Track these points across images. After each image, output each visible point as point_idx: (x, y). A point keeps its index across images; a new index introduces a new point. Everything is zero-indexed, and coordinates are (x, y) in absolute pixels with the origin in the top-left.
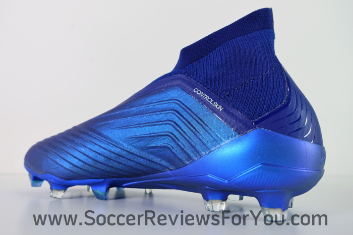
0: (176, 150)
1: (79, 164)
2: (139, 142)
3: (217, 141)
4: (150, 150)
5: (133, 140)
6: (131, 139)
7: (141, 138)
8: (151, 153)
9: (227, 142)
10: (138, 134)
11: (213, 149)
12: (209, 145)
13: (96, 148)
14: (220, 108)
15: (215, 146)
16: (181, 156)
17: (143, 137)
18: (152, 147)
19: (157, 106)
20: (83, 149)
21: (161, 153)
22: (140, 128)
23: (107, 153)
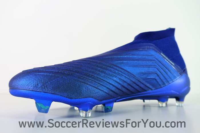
0: (159, 80)
1: (113, 89)
2: (143, 75)
3: (175, 77)
4: (147, 80)
5: (141, 74)
6: (140, 74)
7: (144, 74)
8: (146, 82)
9: (178, 78)
10: (143, 71)
11: (174, 80)
12: (172, 78)
13: (123, 78)
14: (174, 64)
15: (174, 79)
16: (160, 83)
17: (146, 73)
18: (149, 79)
19: (147, 57)
20: (115, 79)
21: (151, 82)
22: (143, 68)
23: (129, 82)
